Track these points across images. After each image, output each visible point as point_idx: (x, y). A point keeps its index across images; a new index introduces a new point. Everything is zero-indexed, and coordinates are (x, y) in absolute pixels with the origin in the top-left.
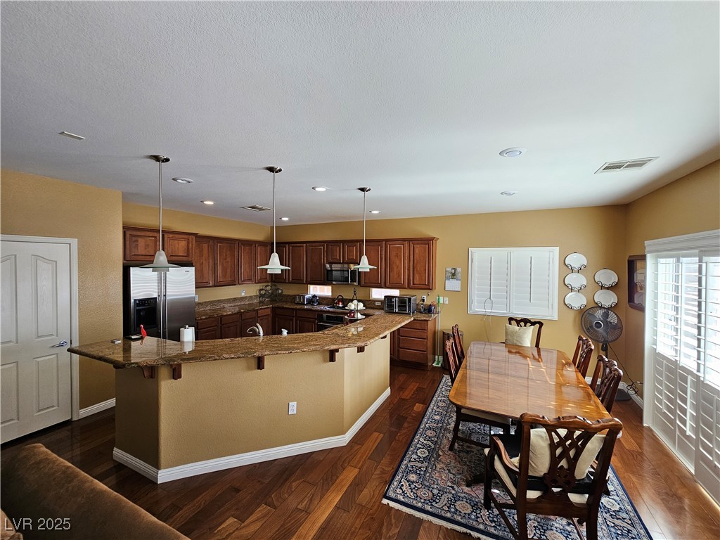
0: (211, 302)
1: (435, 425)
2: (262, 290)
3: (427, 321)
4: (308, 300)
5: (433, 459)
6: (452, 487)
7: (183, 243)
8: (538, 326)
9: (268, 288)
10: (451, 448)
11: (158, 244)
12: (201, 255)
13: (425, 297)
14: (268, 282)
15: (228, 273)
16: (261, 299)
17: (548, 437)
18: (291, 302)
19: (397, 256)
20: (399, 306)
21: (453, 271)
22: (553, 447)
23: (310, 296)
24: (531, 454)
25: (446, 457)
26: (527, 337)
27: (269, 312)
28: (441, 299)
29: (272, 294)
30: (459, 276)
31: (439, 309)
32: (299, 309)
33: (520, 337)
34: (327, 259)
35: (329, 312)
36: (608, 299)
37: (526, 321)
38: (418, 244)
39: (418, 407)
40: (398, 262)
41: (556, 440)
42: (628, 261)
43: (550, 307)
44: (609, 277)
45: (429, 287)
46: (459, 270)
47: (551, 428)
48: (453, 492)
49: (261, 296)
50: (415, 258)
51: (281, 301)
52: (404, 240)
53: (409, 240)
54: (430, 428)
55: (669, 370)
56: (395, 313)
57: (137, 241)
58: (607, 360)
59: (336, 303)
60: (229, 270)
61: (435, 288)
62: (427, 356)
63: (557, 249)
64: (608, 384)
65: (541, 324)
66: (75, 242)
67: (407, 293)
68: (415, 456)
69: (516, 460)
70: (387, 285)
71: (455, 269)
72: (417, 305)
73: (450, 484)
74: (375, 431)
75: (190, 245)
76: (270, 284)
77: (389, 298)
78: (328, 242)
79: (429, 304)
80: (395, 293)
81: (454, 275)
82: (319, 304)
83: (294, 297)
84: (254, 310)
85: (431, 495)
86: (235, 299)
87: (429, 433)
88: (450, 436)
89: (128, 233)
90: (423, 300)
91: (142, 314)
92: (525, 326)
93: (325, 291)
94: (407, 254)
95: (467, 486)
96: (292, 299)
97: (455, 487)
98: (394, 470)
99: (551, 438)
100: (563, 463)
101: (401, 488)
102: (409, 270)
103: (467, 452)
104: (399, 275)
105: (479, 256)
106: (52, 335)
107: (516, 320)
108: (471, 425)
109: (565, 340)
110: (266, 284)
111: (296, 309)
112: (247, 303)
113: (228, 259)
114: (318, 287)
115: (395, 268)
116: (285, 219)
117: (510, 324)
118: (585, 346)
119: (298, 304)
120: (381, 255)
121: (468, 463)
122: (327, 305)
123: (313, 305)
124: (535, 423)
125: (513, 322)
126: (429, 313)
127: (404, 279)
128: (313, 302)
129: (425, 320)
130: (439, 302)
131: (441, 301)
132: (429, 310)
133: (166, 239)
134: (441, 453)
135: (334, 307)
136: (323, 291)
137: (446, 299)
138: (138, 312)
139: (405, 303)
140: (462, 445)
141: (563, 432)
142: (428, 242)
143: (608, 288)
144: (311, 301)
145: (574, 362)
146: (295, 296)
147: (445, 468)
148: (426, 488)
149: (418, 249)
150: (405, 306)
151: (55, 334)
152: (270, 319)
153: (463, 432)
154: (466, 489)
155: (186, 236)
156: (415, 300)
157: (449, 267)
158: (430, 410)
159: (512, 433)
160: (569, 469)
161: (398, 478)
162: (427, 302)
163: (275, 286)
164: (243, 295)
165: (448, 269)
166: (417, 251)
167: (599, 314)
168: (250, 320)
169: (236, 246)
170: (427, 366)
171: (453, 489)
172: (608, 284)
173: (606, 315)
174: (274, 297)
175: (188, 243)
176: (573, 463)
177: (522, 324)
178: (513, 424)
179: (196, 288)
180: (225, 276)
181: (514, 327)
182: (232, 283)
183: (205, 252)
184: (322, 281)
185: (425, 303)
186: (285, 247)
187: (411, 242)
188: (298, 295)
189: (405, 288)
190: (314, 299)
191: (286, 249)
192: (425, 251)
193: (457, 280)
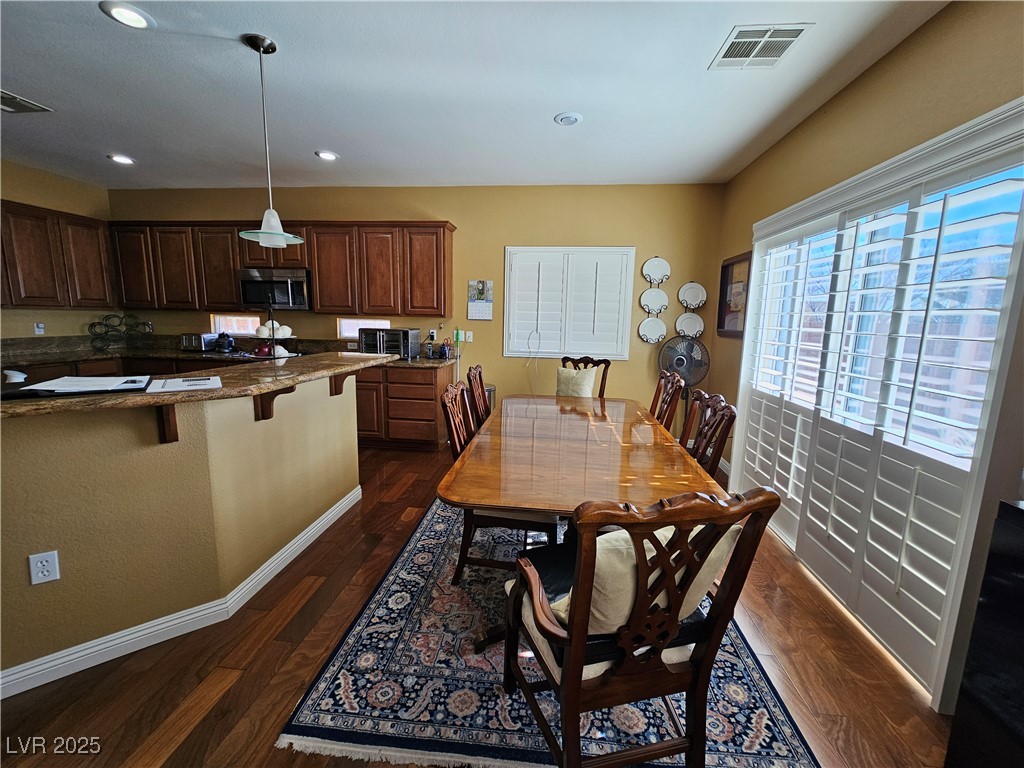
1: (434, 542)
2: (97, 324)
3: (436, 368)
4: (209, 343)
5: (418, 610)
6: (447, 662)
8: (603, 366)
9: (114, 321)
10: (457, 580)
13: (435, 331)
14: (112, 309)
16: (96, 344)
17: (633, 552)
19: (381, 254)
20: (387, 346)
21: (480, 286)
22: (641, 568)
23: (213, 334)
24: (594, 593)
25: (446, 600)
26: (588, 382)
28: (462, 334)
29: (126, 333)
30: (490, 294)
31: (458, 352)
32: (182, 359)
33: (578, 384)
34: (242, 260)
36: (691, 325)
37: (587, 361)
38: (419, 233)
39: (410, 513)
40: (383, 267)
41: (651, 552)
42: (723, 267)
43: (619, 341)
44: (695, 294)
45: (438, 311)
46: (490, 284)
47: (640, 530)
48: (447, 672)
49: (97, 337)
50: (414, 259)
51: (148, 346)
52: (393, 224)
53: (403, 225)
54: (423, 549)
55: (770, 412)
58: (707, 396)
61: (451, 316)
62: (436, 428)
63: (632, 251)
64: (709, 433)
65: (607, 363)
67: (401, 324)
68: (381, 612)
69: (562, 604)
70: (365, 311)
71: (483, 283)
72: (422, 345)
73: (442, 656)
74: (309, 574)
76: (116, 313)
77: (368, 333)
78: (239, 224)
79: (441, 343)
80: (384, 324)
81: (481, 294)
82: (233, 350)
83: (177, 338)
85: (398, 690)
87: (420, 559)
88: (456, 556)
90: (432, 338)
92: (585, 367)
93: (246, 326)
94: (398, 252)
95: (476, 653)
96: (174, 341)
97: (453, 660)
98: (329, 652)
99: (640, 551)
100: (660, 600)
101: (333, 696)
102: (403, 281)
103: (485, 582)
104: (387, 292)
105: (522, 260)
107: (573, 360)
108: (497, 531)
109: (638, 386)
110: (107, 313)
111: (177, 360)
115: (378, 276)
116: (121, 160)
117: (564, 366)
118: (669, 386)
120: (351, 252)
121: (483, 604)
123: (219, 352)
124: (607, 521)
125: (569, 364)
126: (441, 357)
127: (395, 299)
128: (223, 348)
129: (431, 368)
130: (457, 339)
131: (462, 337)
132: (441, 354)
134: (435, 594)
137: (470, 334)
139: (398, 340)
140: (477, 571)
141: (665, 534)
142: (438, 229)
143: (693, 311)
144: (217, 345)
145: (652, 411)
146: (180, 335)
147: (439, 624)
148: (392, 679)
149: (419, 241)
150: (398, 347)
153: (482, 546)
154: (473, 659)
156: (417, 337)
158: (429, 516)
159: (560, 539)
160: (668, 608)
161: (333, 669)
162: (438, 340)
163: (135, 317)
164: (40, 333)
165: (471, 283)
166: (417, 246)
167: (681, 347)
170: (437, 444)
171: (448, 666)
172: (694, 303)
173: (690, 349)
176: (678, 595)
177: (581, 365)
178: (562, 519)
181: (570, 370)
184: (234, 303)
185: (434, 342)
186: (144, 233)
187: (405, 230)
188: (185, 335)
189: (398, 315)
190: (222, 340)
191: (145, 237)
192: (431, 246)
193: (487, 301)
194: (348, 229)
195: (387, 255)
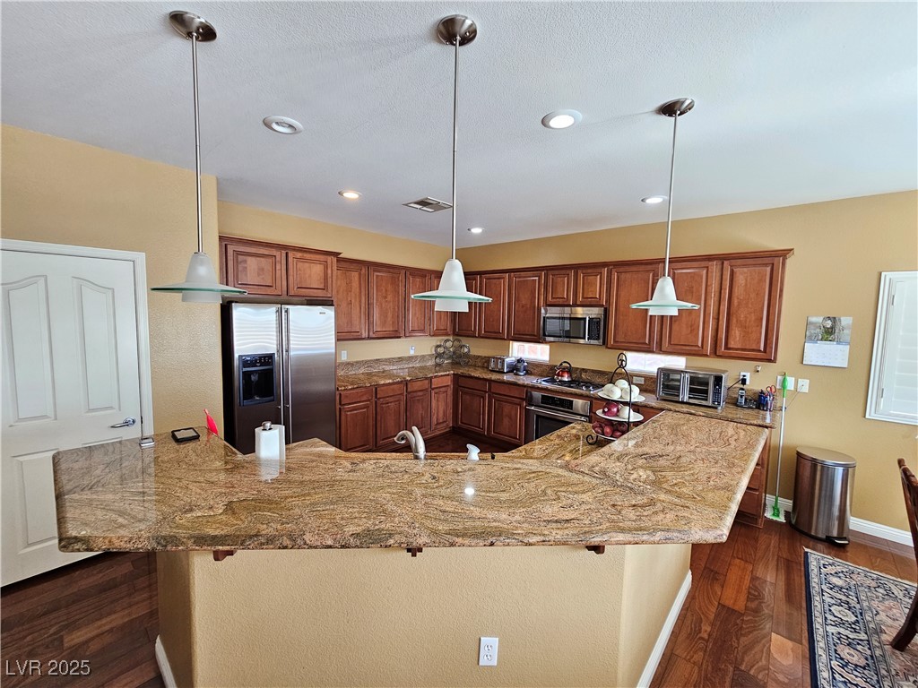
0: (366, 362)
2: (439, 346)
4: (510, 365)
7: (317, 270)
9: (449, 344)
11: (278, 267)
12: (349, 290)
13: (750, 374)
14: (449, 335)
15: (389, 319)
16: (438, 360)
18: (483, 367)
20: (691, 390)
21: (829, 324)
23: (514, 359)
27: (448, 381)
28: (791, 381)
29: (454, 353)
30: (845, 334)
32: (494, 381)
34: (546, 299)
35: (546, 389)
38: (745, 266)
45: (767, 355)
46: (846, 321)
49: (439, 355)
50: (736, 291)
51: (467, 364)
52: (710, 258)
53: (722, 258)
56: (683, 403)
57: (245, 261)
59: (558, 375)
60: (390, 315)
66: (141, 257)
67: (707, 366)
70: (664, 349)
71: (833, 319)
72: (732, 389)
75: (329, 272)
76: (451, 338)
77: (666, 373)
78: (547, 269)
79: (758, 389)
80: (678, 362)
81: (829, 333)
82: (528, 373)
83: (487, 360)
84: (426, 378)
86: (400, 359)
89: (231, 249)
90: (744, 382)
91: (253, 378)
93: (538, 353)
96: (485, 362)
102: (716, 319)
104: (694, 330)
106: (111, 408)
111: (490, 381)
112: (418, 365)
113: (390, 298)
114: (527, 345)
116: (476, 231)
119: (493, 371)
122: (542, 376)
123: (517, 375)
126: (758, 408)
127: (704, 336)
128: (518, 370)
130: (783, 387)
131: (789, 386)
132: (759, 402)
133: (290, 259)
135: (552, 381)
136: (535, 353)
137: (804, 382)
138: (247, 375)
139: (707, 384)
142: (773, 260)
144: (514, 369)
146: (489, 357)
149: (744, 274)
150: (706, 392)
151: (117, 407)
152: (450, 391)
155: (322, 258)
157: (817, 316)
162: (756, 383)
164: (412, 353)
165: (813, 319)
166: (741, 279)
168: (420, 394)
169: (402, 277)
174: (458, 359)
175: (326, 268)
179: (338, 340)
180: (384, 323)
182: (395, 335)
183: (355, 284)
184: (534, 335)
185: (745, 387)
186: (475, 279)
187: (726, 262)
188: (494, 358)
189: (706, 355)
190: (519, 365)
191: (476, 283)
192: (761, 280)
193: (839, 343)
194: (654, 266)
195: (699, 291)
